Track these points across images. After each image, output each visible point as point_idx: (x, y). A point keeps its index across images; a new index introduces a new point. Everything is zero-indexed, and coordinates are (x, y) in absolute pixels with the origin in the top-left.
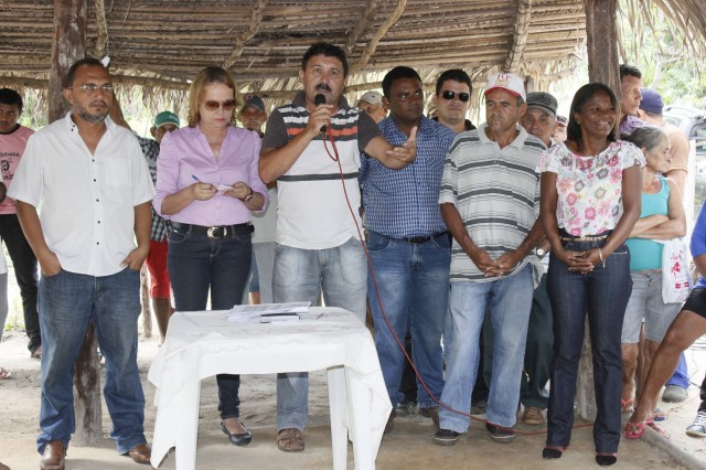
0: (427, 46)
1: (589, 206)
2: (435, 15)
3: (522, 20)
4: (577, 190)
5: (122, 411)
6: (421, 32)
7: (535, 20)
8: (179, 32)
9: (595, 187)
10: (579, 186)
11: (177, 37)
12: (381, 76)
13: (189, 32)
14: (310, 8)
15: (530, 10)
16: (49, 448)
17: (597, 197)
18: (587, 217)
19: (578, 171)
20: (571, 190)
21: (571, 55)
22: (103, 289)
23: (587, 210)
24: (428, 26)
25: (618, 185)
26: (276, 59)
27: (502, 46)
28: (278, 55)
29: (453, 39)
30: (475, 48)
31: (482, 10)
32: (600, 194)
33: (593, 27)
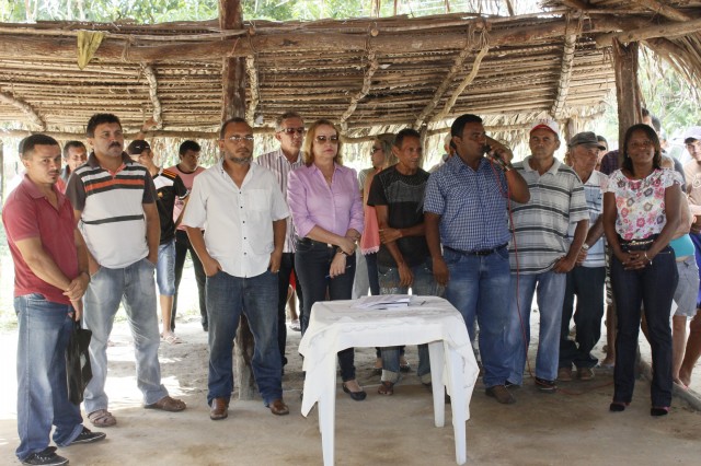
0: (493, 98)
1: (640, 217)
2: (499, 76)
3: (565, 77)
4: (629, 205)
5: (264, 376)
6: (489, 89)
7: (575, 77)
8: (309, 95)
9: (644, 203)
10: (630, 202)
11: (308, 99)
12: (450, 123)
13: (318, 94)
14: (406, 74)
15: (571, 70)
16: (215, 401)
17: (646, 210)
18: (638, 225)
19: (630, 190)
20: (625, 205)
21: (600, 102)
22: (249, 287)
23: (639, 220)
24: (493, 83)
25: (662, 201)
26: (381, 112)
27: (549, 97)
28: (381, 108)
29: (512, 93)
30: (528, 99)
31: (535, 71)
32: (648, 207)
33: (621, 81)
